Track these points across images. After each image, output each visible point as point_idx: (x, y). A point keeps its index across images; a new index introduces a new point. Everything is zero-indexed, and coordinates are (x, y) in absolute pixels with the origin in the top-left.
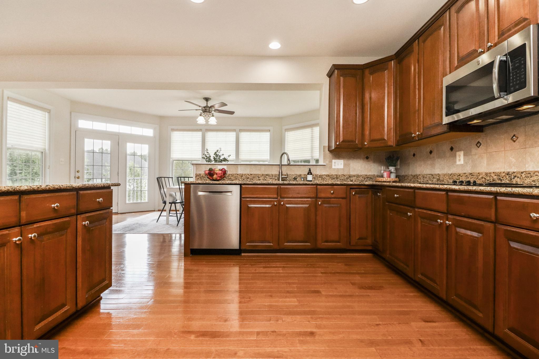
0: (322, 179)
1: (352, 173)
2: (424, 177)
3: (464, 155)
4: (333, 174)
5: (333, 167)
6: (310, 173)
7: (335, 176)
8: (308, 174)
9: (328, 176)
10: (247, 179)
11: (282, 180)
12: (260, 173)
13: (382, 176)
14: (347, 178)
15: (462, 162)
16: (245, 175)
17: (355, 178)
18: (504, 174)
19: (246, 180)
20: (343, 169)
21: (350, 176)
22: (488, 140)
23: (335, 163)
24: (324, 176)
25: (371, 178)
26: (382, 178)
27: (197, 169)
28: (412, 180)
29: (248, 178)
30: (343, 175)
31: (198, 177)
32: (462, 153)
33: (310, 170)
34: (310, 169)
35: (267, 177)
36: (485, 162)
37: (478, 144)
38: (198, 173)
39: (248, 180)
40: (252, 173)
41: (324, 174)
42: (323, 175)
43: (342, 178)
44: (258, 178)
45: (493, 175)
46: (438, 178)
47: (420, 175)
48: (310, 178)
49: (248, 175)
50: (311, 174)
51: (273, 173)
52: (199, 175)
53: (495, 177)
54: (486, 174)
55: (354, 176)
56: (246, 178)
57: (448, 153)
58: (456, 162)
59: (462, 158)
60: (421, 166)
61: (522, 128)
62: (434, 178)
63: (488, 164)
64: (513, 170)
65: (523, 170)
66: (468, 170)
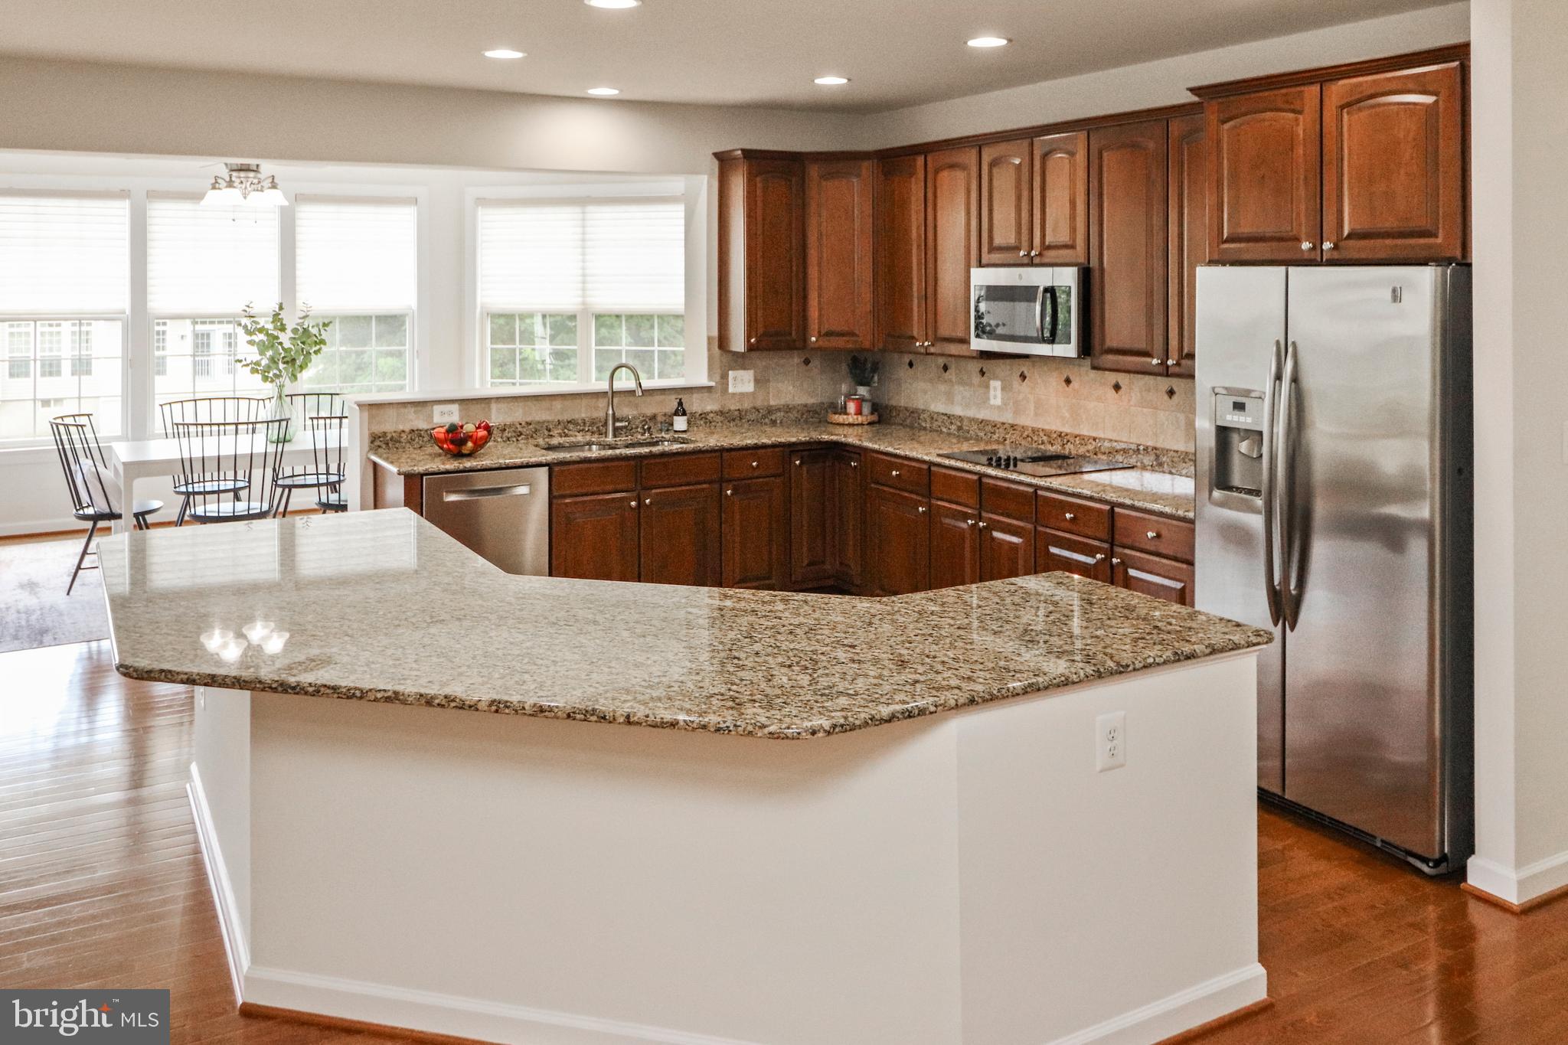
0: (706, 423)
1: (773, 402)
3: (1003, 389)
4: (733, 408)
5: (731, 390)
6: (681, 411)
7: (737, 413)
8: (676, 413)
9: (721, 413)
10: (519, 436)
11: (615, 436)
12: (549, 418)
13: (844, 411)
14: (764, 417)
15: (998, 402)
16: (510, 426)
17: (782, 414)
18: (1055, 436)
19: (514, 439)
20: (753, 394)
21: (770, 411)
23: (735, 379)
24: (712, 415)
25: (815, 412)
26: (845, 417)
27: (371, 417)
29: (521, 434)
30: (755, 408)
31: (377, 443)
32: (999, 385)
33: (680, 404)
34: (680, 399)
35: (571, 426)
36: (1031, 411)
37: (1024, 377)
38: (378, 429)
39: (520, 438)
40: (529, 419)
41: (709, 408)
42: (707, 414)
43: (753, 417)
44: (546, 433)
45: (1041, 434)
48: (680, 423)
49: (518, 426)
50: (684, 414)
51: (583, 415)
53: (1045, 438)
54: (1033, 431)
55: (779, 410)
56: (514, 434)
57: (976, 379)
58: (989, 399)
59: (999, 393)
60: (925, 392)
61: (1076, 369)
62: (952, 423)
63: (1036, 414)
64: (1066, 429)
65: (1077, 432)
66: (1008, 418)
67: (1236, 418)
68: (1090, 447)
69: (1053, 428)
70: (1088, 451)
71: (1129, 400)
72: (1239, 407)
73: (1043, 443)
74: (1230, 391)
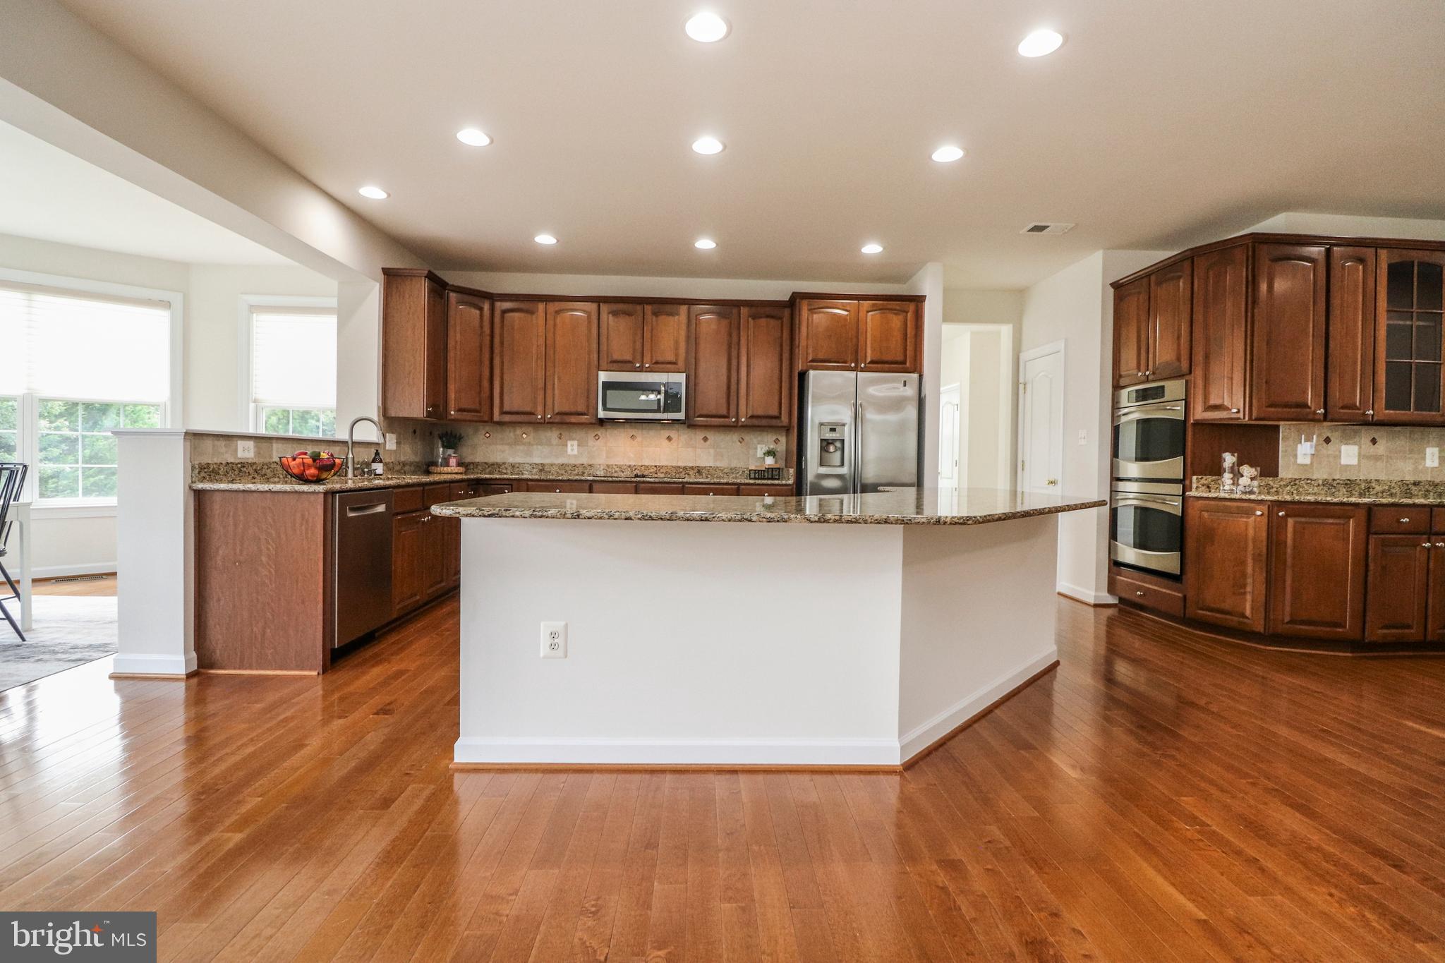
1: (404, 458)
2: (513, 467)
3: (578, 445)
4: (392, 459)
5: (387, 448)
7: (394, 463)
8: (374, 461)
15: (575, 452)
17: (409, 467)
18: (626, 467)
20: (395, 451)
21: (404, 461)
22: (608, 436)
23: (389, 439)
25: (420, 464)
27: (194, 448)
28: (487, 471)
31: (203, 474)
32: (575, 443)
33: (377, 453)
34: (377, 451)
36: (605, 455)
37: (597, 437)
43: (400, 465)
45: (614, 467)
46: (541, 468)
47: (504, 463)
48: (379, 468)
50: (381, 462)
52: (205, 466)
54: (607, 466)
55: (407, 464)
57: (555, 440)
58: (567, 451)
59: (576, 447)
60: (503, 452)
61: (640, 432)
62: (533, 468)
63: (607, 457)
64: (633, 463)
65: (640, 464)
66: (584, 460)
67: (831, 435)
68: (652, 470)
69: (622, 463)
70: (651, 473)
71: (678, 445)
72: (833, 430)
73: (616, 472)
74: (829, 424)
